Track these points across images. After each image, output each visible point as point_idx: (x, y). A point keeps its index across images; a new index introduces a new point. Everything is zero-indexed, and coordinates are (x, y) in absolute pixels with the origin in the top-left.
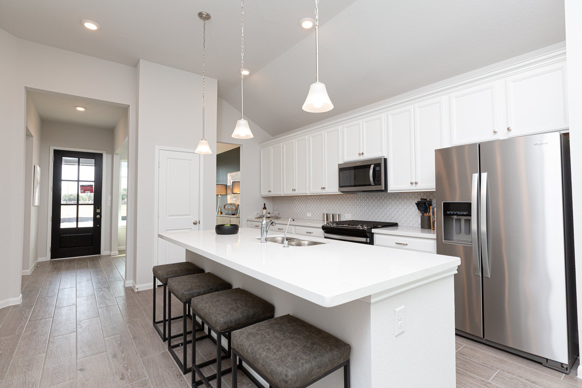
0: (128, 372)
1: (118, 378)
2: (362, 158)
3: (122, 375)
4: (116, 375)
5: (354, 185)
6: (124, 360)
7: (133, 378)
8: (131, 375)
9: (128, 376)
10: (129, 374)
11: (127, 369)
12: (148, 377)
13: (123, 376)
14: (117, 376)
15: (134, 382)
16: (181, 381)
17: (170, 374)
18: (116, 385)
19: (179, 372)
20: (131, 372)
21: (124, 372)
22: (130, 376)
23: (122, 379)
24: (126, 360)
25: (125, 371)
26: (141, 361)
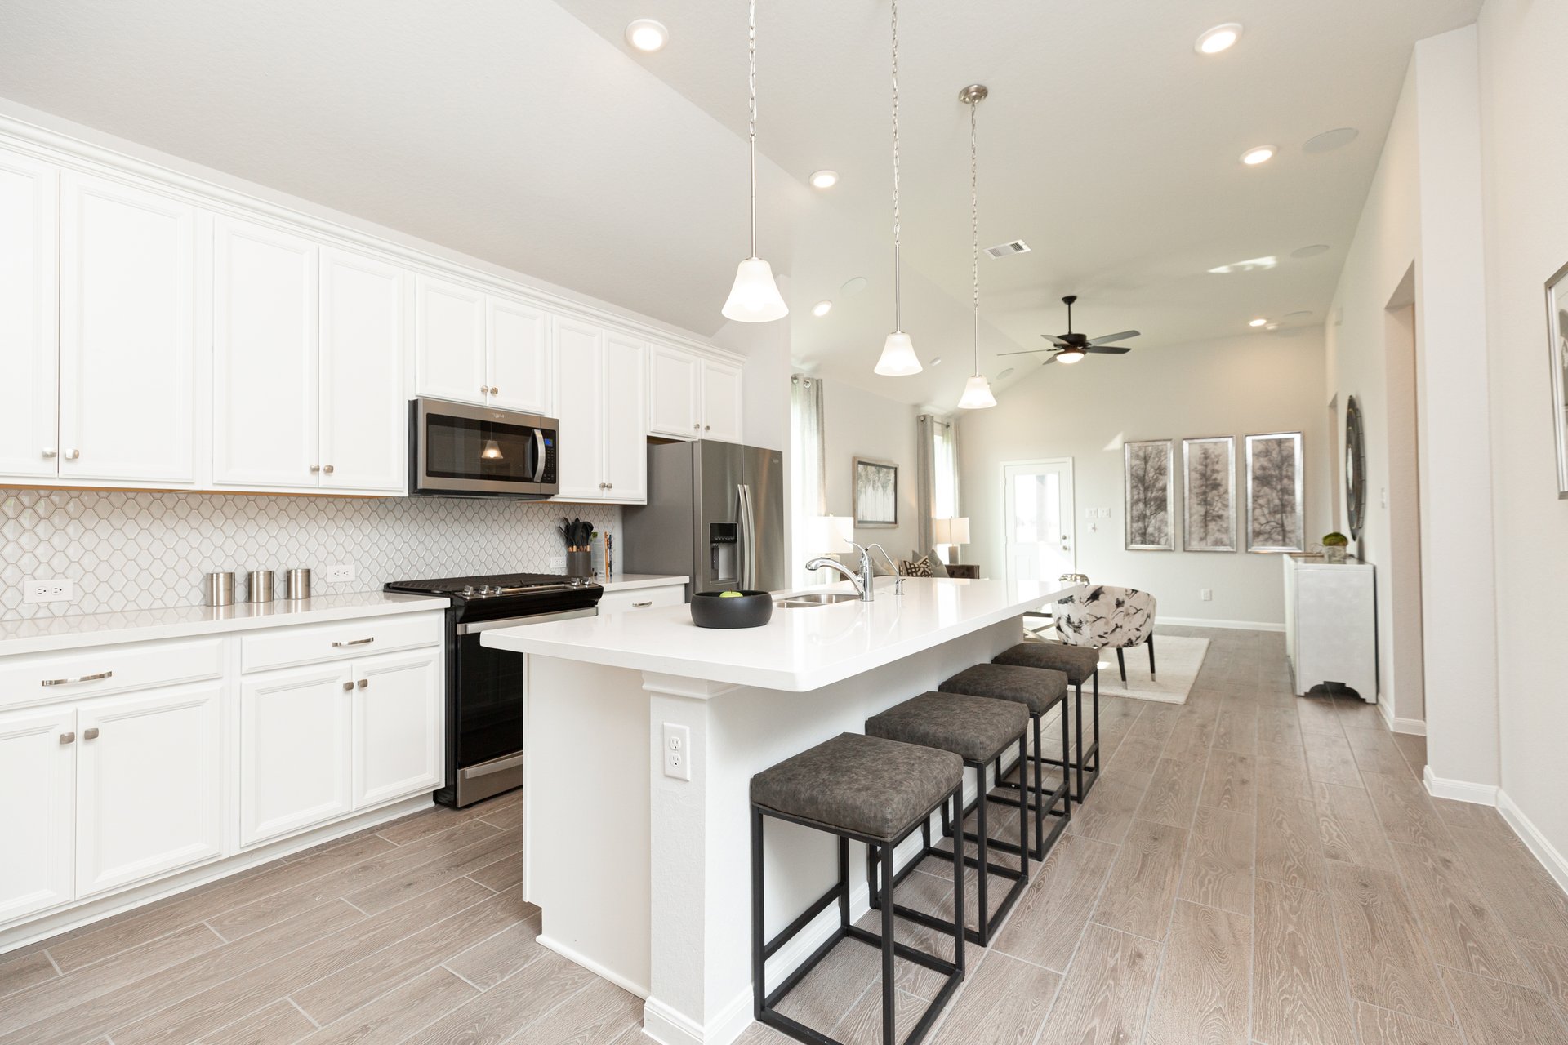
0: (1117, 963)
1: (1147, 964)
2: (490, 402)
3: (1134, 963)
4: (1146, 974)
5: (481, 475)
6: (1105, 1003)
7: (1117, 940)
8: (1116, 952)
9: (1122, 952)
10: (1119, 955)
11: (1114, 969)
12: (1088, 921)
13: (1134, 961)
14: (1145, 968)
15: (1119, 931)
16: (1043, 879)
17: (1046, 899)
18: (1158, 951)
19: (1028, 891)
20: (1111, 956)
21: (1125, 968)
22: (1120, 948)
23: (1140, 956)
24: (1099, 1001)
25: (1121, 969)
26: (1068, 966)
